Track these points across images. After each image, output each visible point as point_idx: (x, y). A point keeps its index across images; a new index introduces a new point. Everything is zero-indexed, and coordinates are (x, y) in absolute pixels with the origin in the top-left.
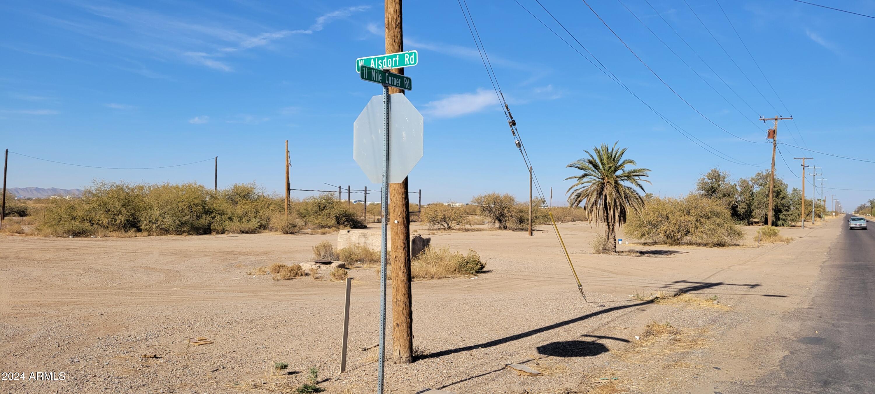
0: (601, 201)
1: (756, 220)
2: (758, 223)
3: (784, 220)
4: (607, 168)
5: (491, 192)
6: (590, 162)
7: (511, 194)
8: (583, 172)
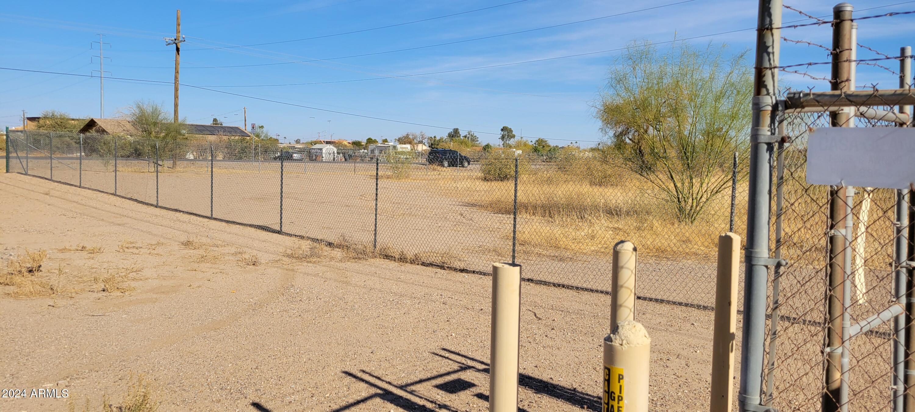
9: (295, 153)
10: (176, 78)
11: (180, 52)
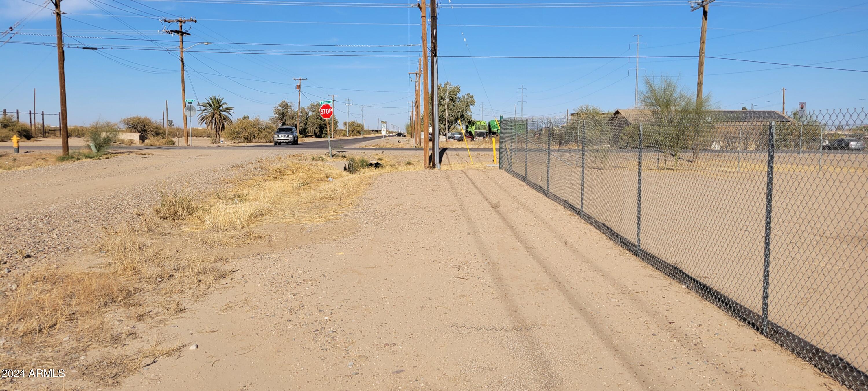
0: (213, 121)
1: (311, 135)
2: (311, 136)
3: (325, 134)
4: (215, 107)
5: (135, 116)
6: (208, 104)
7: (148, 116)
8: (204, 108)
9: (852, 141)
10: (701, 49)
11: (707, 17)
